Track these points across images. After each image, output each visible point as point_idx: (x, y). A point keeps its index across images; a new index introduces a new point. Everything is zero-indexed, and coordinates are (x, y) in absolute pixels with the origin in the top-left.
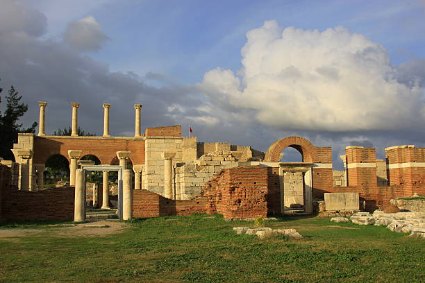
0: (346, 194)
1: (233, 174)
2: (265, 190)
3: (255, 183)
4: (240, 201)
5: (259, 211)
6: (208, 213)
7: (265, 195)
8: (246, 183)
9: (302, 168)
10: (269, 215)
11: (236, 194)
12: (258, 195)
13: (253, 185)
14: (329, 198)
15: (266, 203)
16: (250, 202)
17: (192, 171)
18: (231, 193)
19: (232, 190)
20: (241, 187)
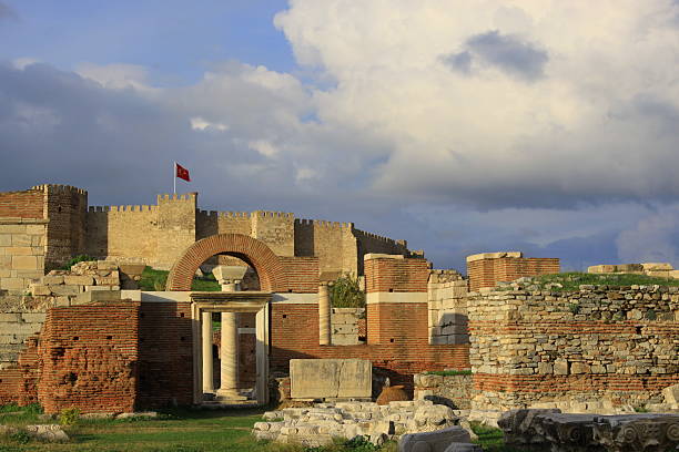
0: (340, 361)
1: (59, 318)
2: (131, 352)
3: (110, 338)
4: (73, 377)
5: (117, 397)
6: (19, 402)
7: (132, 364)
8: (90, 338)
9: (247, 304)
10: (138, 407)
11: (66, 362)
12: (115, 364)
13: (103, 343)
14: (299, 371)
15: (132, 379)
16: (96, 379)
17: (14, 309)
18: (55, 360)
19: (59, 353)
20: (78, 346)
